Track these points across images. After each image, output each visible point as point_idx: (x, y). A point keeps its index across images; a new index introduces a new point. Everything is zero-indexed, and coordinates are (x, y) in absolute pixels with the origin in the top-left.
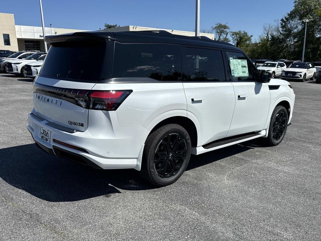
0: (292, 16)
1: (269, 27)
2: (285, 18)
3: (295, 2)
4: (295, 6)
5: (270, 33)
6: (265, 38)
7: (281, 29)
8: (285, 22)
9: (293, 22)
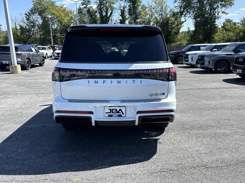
0: (33, 12)
1: (15, 19)
2: (28, 12)
3: (33, 1)
4: (34, 5)
5: (17, 23)
6: (14, 27)
7: (25, 21)
8: (28, 16)
9: (34, 16)
